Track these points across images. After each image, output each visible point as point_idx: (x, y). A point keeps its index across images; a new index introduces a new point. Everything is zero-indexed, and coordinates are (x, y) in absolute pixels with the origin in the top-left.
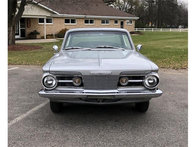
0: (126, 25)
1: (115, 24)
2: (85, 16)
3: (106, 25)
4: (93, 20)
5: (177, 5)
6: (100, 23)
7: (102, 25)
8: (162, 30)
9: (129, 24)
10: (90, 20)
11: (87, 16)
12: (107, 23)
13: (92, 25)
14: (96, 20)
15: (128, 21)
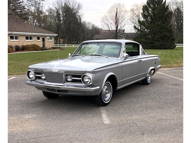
0: (47, 41)
1: (38, 40)
2: (11, 32)
3: (30, 41)
4: (18, 36)
5: (81, 24)
6: (25, 39)
7: (26, 41)
8: (74, 46)
9: (49, 40)
10: (15, 36)
11: (13, 32)
12: (30, 39)
13: (17, 41)
14: (21, 36)
15: (49, 38)
